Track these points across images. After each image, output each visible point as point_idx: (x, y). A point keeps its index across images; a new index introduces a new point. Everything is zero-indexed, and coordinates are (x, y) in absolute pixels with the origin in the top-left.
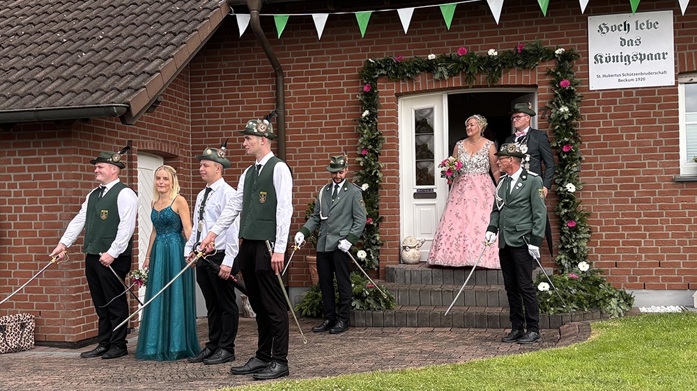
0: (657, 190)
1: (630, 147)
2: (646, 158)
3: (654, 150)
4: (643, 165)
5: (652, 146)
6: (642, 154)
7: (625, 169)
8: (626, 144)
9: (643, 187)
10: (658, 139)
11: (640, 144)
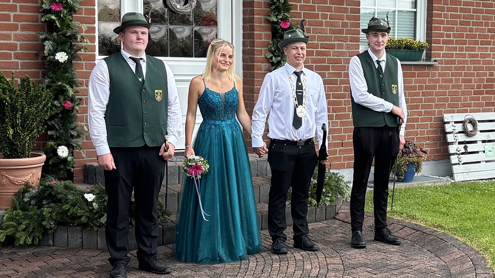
0: (343, 72)
1: (324, 27)
2: (337, 39)
3: (341, 32)
4: (333, 46)
5: (340, 28)
6: (333, 35)
7: (319, 49)
8: (321, 24)
9: (333, 68)
10: (345, 21)
11: (332, 25)
